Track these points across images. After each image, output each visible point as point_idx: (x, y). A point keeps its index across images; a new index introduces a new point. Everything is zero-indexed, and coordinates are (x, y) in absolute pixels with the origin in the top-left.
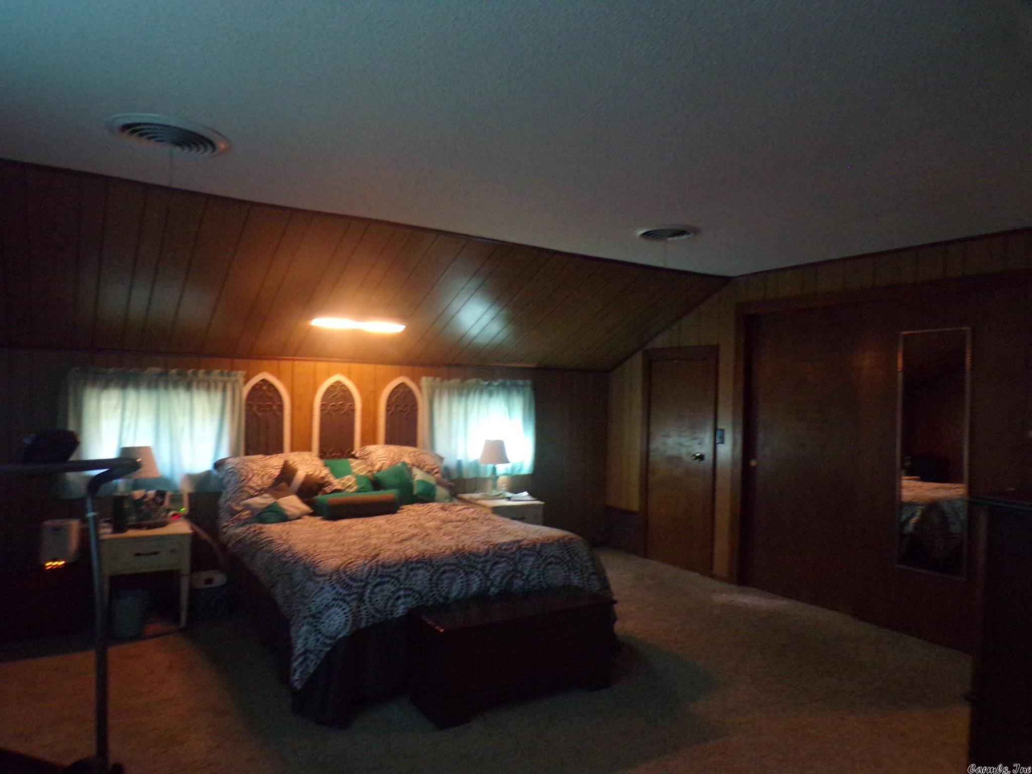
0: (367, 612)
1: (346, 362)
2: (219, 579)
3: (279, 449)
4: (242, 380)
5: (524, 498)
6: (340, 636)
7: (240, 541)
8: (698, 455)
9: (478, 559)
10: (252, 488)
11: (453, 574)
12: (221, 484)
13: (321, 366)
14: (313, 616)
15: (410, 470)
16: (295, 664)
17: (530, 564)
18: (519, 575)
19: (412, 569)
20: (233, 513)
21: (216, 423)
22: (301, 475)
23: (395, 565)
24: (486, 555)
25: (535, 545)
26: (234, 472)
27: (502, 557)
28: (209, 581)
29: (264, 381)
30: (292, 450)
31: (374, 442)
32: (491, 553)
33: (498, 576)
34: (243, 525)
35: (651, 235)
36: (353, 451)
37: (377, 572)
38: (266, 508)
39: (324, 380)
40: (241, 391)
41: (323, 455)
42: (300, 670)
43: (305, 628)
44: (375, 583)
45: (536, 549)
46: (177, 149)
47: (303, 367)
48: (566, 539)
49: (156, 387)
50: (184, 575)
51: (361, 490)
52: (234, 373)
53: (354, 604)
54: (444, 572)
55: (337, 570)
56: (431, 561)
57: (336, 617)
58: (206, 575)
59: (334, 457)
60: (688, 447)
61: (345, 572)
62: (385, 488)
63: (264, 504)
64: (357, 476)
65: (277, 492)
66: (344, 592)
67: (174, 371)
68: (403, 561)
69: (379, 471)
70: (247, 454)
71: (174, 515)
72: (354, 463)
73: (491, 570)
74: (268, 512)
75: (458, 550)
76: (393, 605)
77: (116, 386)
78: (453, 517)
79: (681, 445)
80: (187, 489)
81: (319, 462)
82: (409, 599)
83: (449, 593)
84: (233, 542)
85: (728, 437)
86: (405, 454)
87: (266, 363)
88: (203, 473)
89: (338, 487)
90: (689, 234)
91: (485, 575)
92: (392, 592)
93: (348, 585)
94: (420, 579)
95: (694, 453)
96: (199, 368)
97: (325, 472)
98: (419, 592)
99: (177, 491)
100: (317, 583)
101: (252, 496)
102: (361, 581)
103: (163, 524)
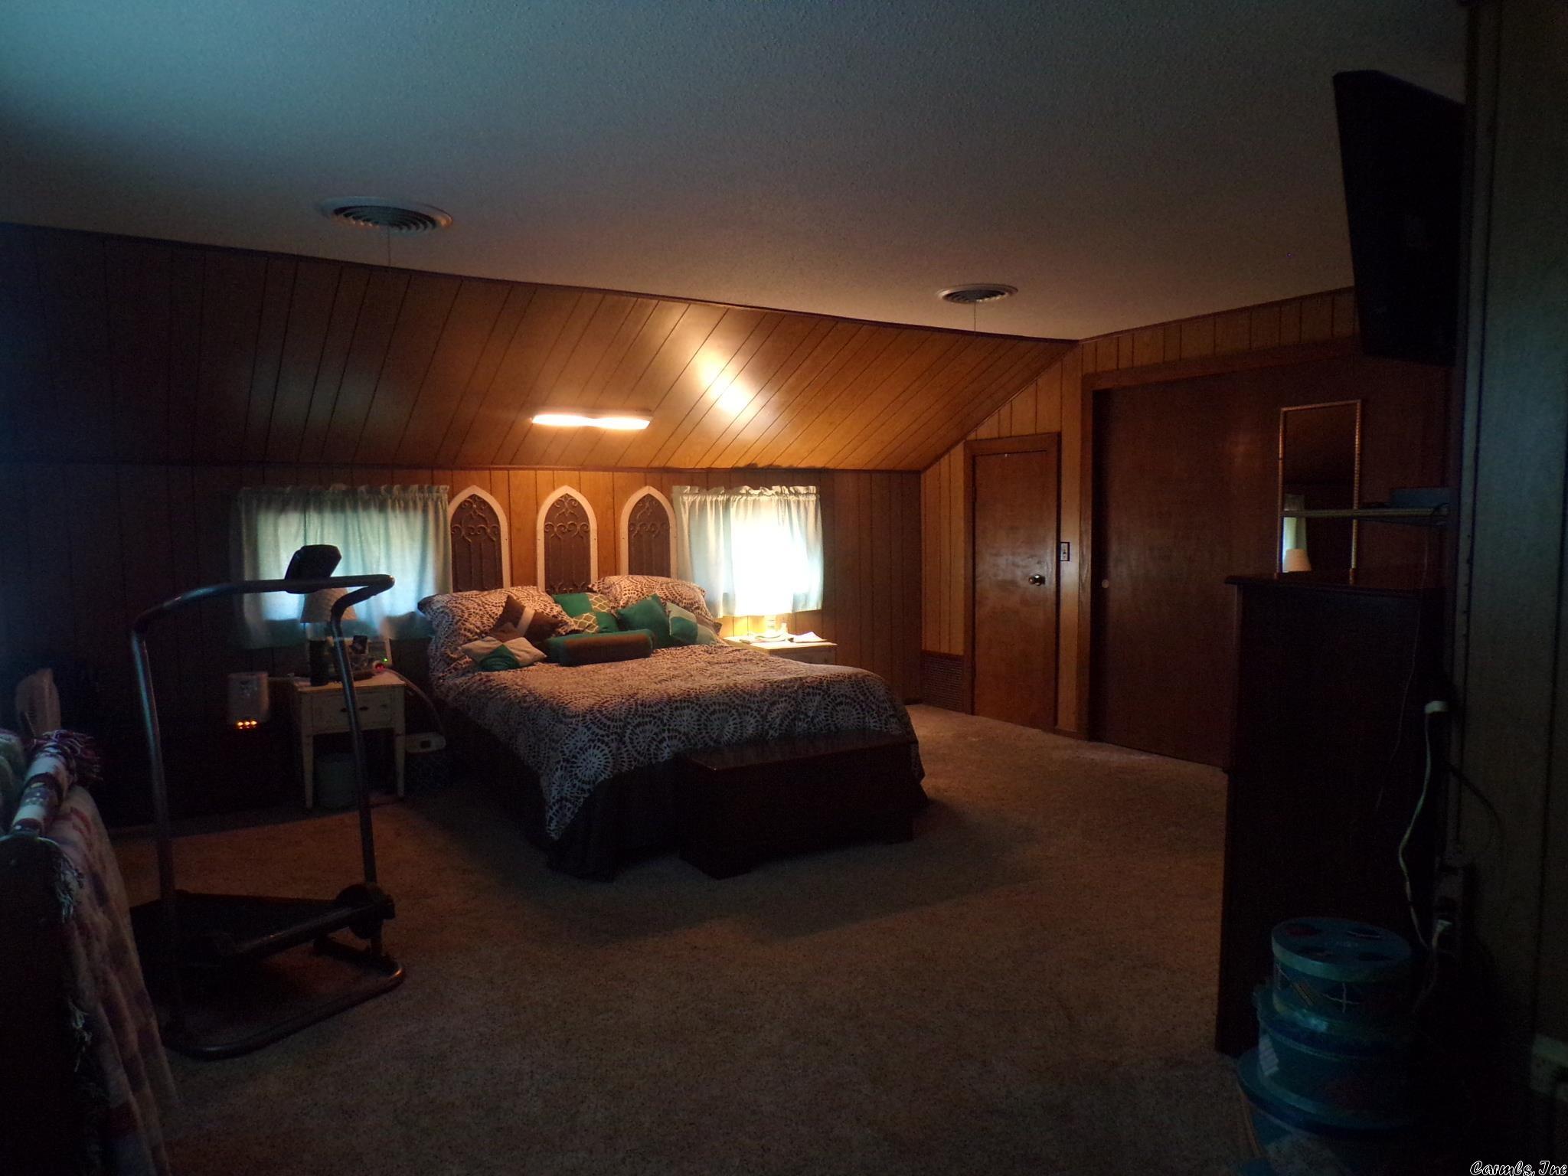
0: (628, 755)
1: (574, 470)
2: (437, 742)
3: (498, 584)
4: (445, 497)
5: (811, 639)
6: (601, 779)
7: (462, 693)
8: (1037, 577)
9: (752, 699)
10: (469, 631)
11: (724, 714)
12: (429, 628)
13: (543, 476)
14: (567, 761)
15: (664, 606)
16: (551, 813)
17: (815, 704)
18: (802, 717)
19: (677, 708)
20: (449, 661)
21: (417, 552)
22: (529, 613)
23: (656, 704)
24: (762, 693)
25: (821, 682)
26: (444, 612)
27: (781, 696)
28: (425, 744)
29: (473, 497)
30: (512, 585)
31: (616, 572)
32: (768, 691)
33: (777, 717)
34: (463, 675)
35: (958, 296)
36: (590, 584)
37: (637, 710)
38: (492, 653)
39: (548, 494)
40: (445, 511)
41: (550, 589)
42: (556, 819)
43: (559, 773)
44: (636, 722)
45: (821, 687)
46: (395, 231)
47: (521, 477)
48: (860, 676)
49: (343, 509)
50: (398, 735)
51: (604, 630)
52: (435, 488)
53: (614, 745)
54: (714, 712)
55: (591, 710)
56: (698, 699)
57: (593, 759)
58: (423, 737)
59: (566, 592)
60: (1025, 567)
61: (600, 712)
62: (632, 628)
63: (488, 648)
64: (598, 614)
65: (502, 634)
66: (602, 732)
67: (363, 488)
68: (665, 699)
69: (623, 607)
70: (456, 590)
71: (379, 665)
72: (592, 598)
73: (768, 710)
74: (493, 657)
75: (729, 688)
76: (658, 748)
77: (295, 509)
78: (721, 659)
79: (1015, 565)
80: (387, 635)
81: (548, 598)
82: (675, 742)
83: (720, 736)
84: (452, 694)
85: (1075, 551)
86: (657, 586)
87: (473, 473)
88: (406, 615)
89: (576, 627)
90: (1003, 294)
91: (762, 717)
92: (655, 734)
93: (605, 725)
94: (686, 720)
95: (1032, 574)
96: (393, 483)
97: (557, 609)
98: (686, 734)
99: (377, 637)
100: (566, 724)
101: (470, 641)
102: (621, 720)
103: (369, 676)
